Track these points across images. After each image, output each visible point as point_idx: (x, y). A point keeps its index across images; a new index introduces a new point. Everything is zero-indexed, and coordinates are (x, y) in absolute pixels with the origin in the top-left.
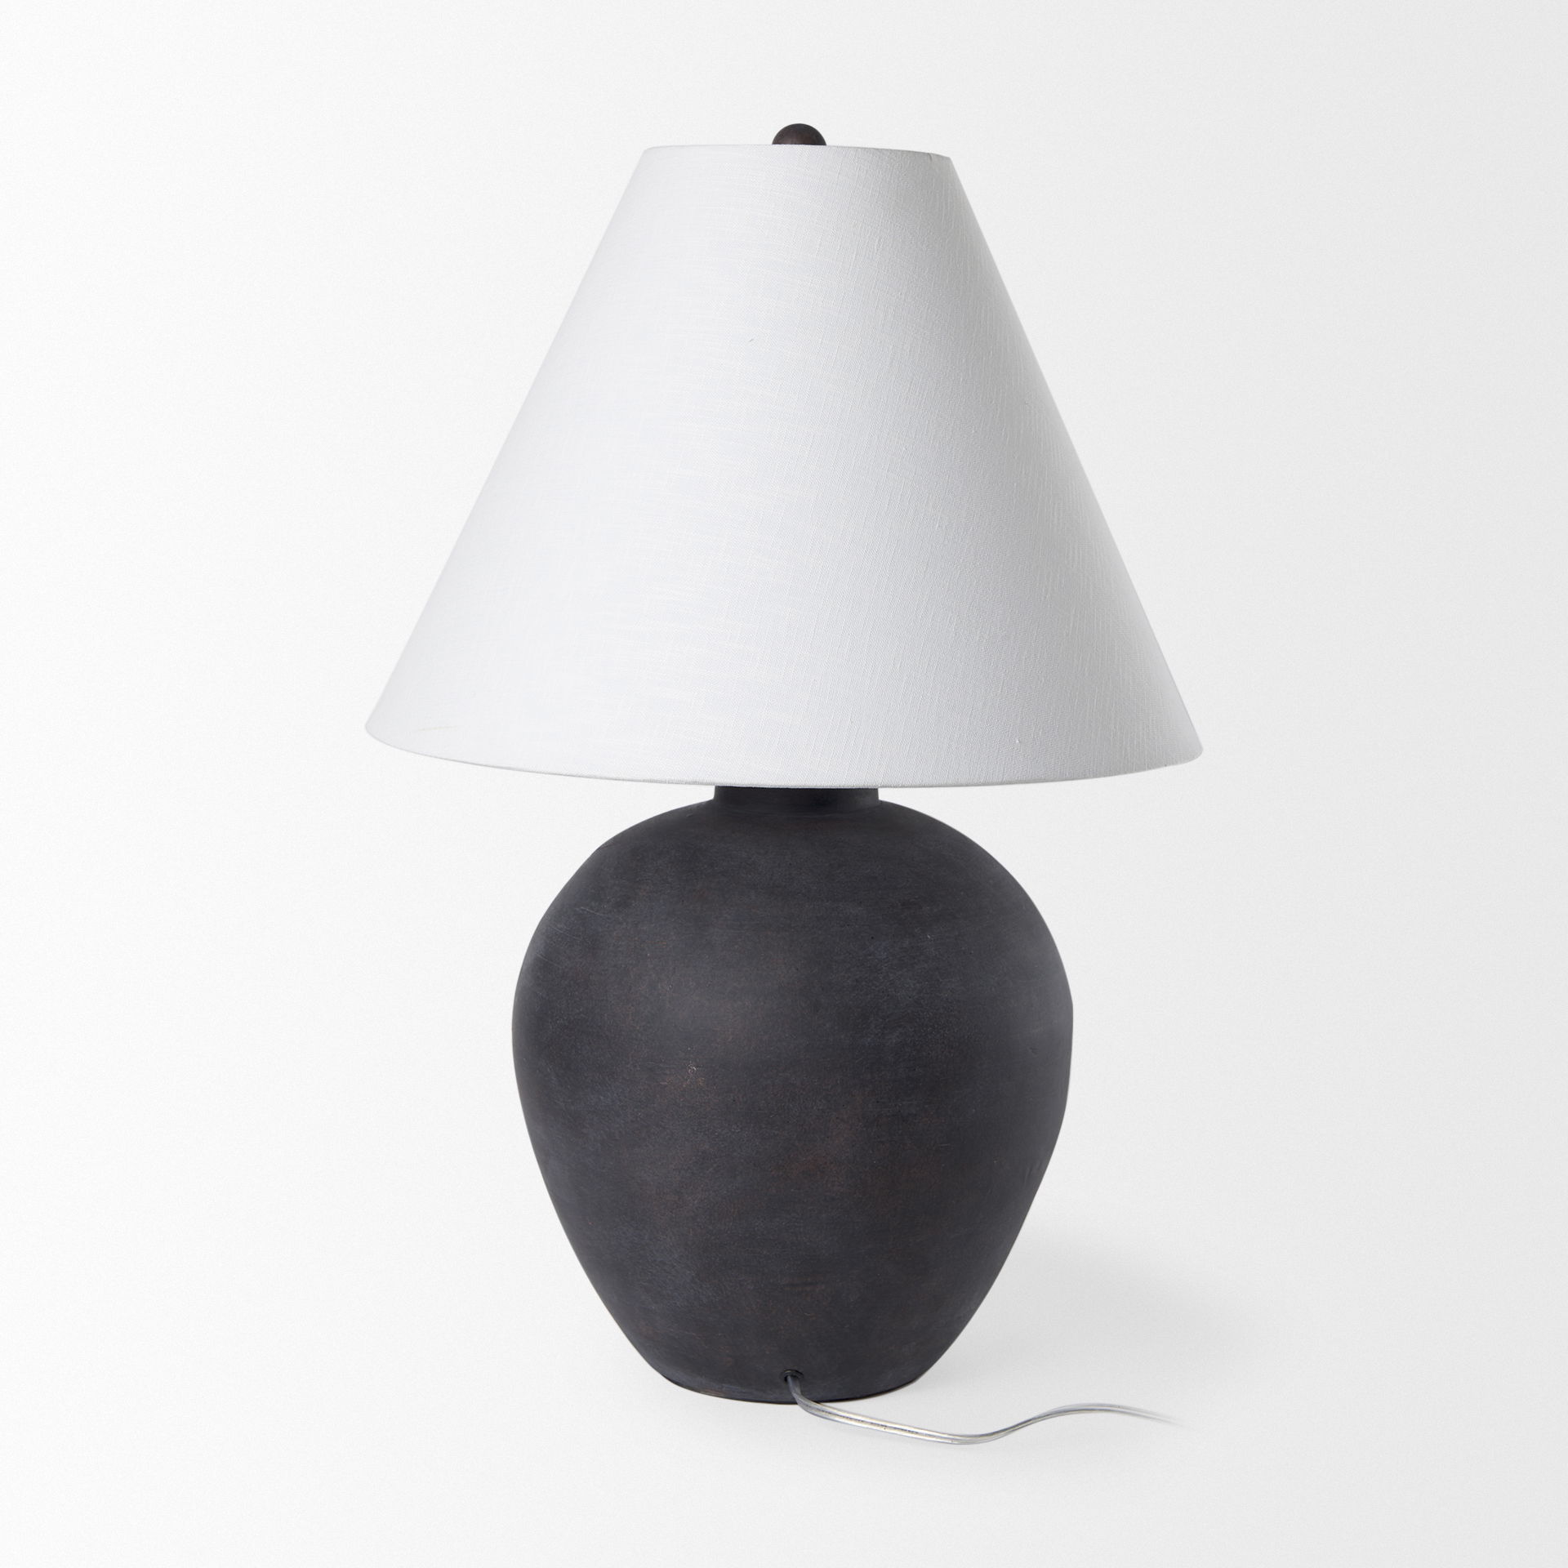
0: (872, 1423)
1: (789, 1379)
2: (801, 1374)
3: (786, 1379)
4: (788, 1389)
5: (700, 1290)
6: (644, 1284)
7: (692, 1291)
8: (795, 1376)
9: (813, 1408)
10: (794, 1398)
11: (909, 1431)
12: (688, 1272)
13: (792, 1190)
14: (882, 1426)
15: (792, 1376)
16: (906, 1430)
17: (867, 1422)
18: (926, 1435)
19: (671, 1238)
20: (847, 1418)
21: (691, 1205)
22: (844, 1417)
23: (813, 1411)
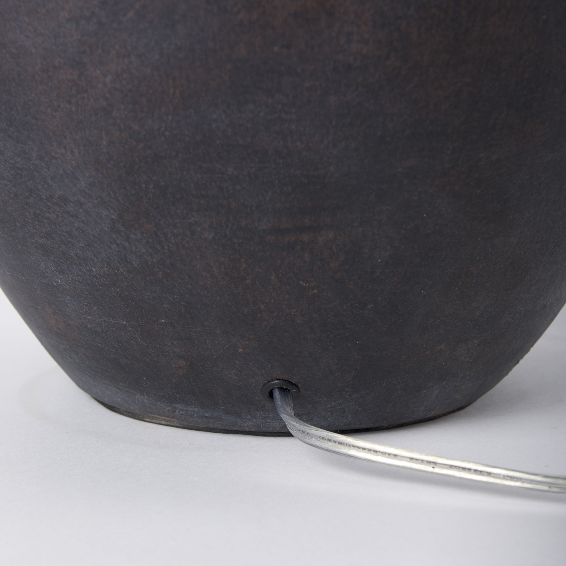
0: (412, 459)
1: (277, 394)
2: (295, 385)
3: (271, 395)
4: (275, 410)
5: (126, 244)
6: (41, 241)
7: (114, 246)
8: (286, 389)
9: (313, 436)
10: (285, 426)
11: (476, 471)
12: (105, 213)
13: (276, 49)
14: (429, 462)
15: (281, 389)
16: (469, 469)
17: (403, 458)
18: (505, 477)
19: (72, 152)
20: (370, 450)
21: (100, 86)
22: (364, 449)
23: (313, 441)
